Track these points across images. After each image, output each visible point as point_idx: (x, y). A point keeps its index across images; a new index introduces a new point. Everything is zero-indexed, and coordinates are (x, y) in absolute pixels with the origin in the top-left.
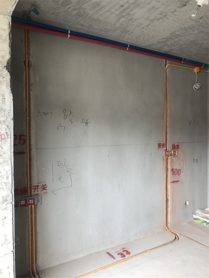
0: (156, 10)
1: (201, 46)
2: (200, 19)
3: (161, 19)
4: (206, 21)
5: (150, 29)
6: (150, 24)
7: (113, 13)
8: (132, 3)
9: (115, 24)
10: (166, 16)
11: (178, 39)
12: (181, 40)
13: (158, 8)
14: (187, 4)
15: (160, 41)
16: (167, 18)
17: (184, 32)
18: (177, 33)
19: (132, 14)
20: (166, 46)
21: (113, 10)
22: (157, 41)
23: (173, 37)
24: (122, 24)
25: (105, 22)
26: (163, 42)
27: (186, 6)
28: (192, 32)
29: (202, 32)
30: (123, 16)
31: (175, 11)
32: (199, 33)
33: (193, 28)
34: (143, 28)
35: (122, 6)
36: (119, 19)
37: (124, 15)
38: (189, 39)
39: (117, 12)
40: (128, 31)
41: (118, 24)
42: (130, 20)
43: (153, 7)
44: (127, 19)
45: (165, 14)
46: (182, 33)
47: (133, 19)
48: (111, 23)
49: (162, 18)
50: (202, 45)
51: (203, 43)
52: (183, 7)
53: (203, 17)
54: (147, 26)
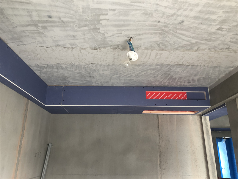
0: (72, 40)
1: (65, 82)
2: (92, 64)
3: (66, 49)
4: (93, 67)
5: (46, 51)
6: (51, 47)
7: (31, 16)
8: (63, 21)
9: (16, 27)
10: (73, 48)
11: (56, 70)
12: (58, 72)
13: (77, 39)
14: (98, 50)
15: (41, 65)
16: (72, 51)
17: (69, 67)
18: (63, 65)
19: (48, 29)
20: (39, 71)
21: (34, 14)
22: (38, 63)
23: (55, 67)
24: (24, 31)
25: (7, 18)
26: (41, 67)
27: (96, 50)
28: (73, 70)
29: (80, 73)
30: (36, 26)
31: (85, 49)
32: (77, 73)
33: (79, 67)
34: (41, 47)
35: (50, 17)
36: (28, 25)
37: (40, 25)
38: (64, 74)
39: (36, 18)
40: (21, 41)
41: (19, 29)
42: (39, 33)
43: (74, 36)
44: (38, 30)
45: (74, 47)
46: (66, 67)
47: (44, 34)
48: (13, 23)
49: (68, 48)
50: (67, 82)
51: (70, 81)
52: (93, 49)
53: (95, 63)
54: (47, 47)
